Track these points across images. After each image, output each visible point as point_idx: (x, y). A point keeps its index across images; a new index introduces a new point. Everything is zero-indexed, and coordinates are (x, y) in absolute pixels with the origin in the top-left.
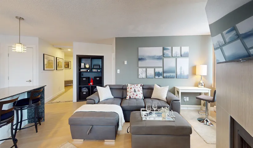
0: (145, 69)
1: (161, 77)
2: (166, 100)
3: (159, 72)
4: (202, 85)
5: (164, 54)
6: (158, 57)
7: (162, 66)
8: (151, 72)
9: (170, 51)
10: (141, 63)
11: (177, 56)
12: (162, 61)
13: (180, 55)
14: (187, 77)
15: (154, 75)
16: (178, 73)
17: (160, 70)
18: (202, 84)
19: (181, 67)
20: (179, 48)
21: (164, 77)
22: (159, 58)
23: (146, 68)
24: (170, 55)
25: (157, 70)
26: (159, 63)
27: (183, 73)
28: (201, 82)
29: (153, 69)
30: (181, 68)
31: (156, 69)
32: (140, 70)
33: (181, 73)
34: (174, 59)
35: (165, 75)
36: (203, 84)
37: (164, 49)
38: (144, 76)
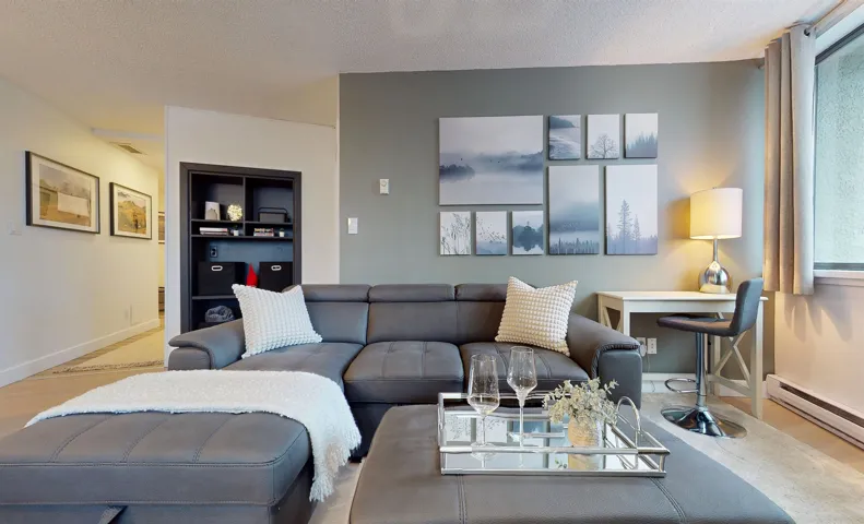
0: (466, 215)
1: (537, 250)
2: (565, 350)
3: (528, 229)
4: (719, 283)
5: (549, 148)
6: (524, 161)
7: (540, 200)
8: (493, 227)
9: (578, 132)
10: (450, 190)
11: (608, 156)
12: (540, 177)
13: (618, 152)
14: (650, 250)
15: (505, 241)
16: (614, 231)
17: (535, 219)
18: (719, 277)
19: (625, 203)
20: (616, 118)
21: (549, 252)
22: (529, 165)
23: (474, 208)
24: (577, 151)
25: (522, 218)
26: (528, 188)
27: (632, 228)
28: (715, 267)
29: (503, 215)
30: (625, 207)
31: (515, 214)
32: (447, 218)
33: (624, 231)
34: (595, 169)
35: (554, 239)
36: (724, 278)
37: (550, 125)
38: (463, 246)
